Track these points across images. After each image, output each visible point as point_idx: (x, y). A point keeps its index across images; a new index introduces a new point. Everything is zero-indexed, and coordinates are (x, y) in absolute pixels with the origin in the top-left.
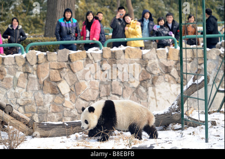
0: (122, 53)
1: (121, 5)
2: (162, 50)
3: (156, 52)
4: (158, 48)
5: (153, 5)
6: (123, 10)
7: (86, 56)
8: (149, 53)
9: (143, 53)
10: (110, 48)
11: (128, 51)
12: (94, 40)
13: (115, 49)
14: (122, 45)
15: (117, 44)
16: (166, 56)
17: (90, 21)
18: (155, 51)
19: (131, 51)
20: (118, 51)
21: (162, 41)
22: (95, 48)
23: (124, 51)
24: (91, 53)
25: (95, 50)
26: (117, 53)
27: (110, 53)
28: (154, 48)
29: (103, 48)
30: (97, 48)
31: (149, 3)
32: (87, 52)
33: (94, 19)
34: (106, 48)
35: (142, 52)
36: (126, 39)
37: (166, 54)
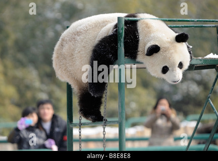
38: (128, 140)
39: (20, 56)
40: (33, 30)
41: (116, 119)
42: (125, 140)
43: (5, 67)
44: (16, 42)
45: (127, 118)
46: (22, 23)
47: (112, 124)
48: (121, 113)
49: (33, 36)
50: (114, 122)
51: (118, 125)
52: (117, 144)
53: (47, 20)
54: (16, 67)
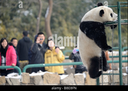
0: (41, 78)
1: (40, 30)
2: (80, 76)
3: (74, 77)
4: (76, 73)
5: (72, 30)
6: (42, 35)
7: (5, 82)
8: (66, 78)
9: (62, 79)
10: (28, 73)
11: (47, 76)
12: (13, 66)
13: (33, 74)
14: (40, 71)
15: (36, 70)
16: (84, 81)
17: (4, 48)
18: (72, 77)
19: (49, 76)
20: (37, 76)
21: (80, 67)
22: (14, 74)
23: (42, 77)
24: (10, 79)
25: (15, 76)
26: (35, 78)
27: (29, 78)
28: (72, 74)
29: (22, 73)
30: (15, 74)
31: (68, 28)
32: (6, 77)
33: (9, 45)
34: (25, 73)
35: (60, 78)
36: (44, 65)
37: (83, 79)
38: (123, 57)
39: (74, 20)
40: (80, 8)
41: (117, 47)
42: (121, 57)
43: (68, 25)
44: (73, 14)
45: (122, 47)
46: (75, 5)
47: (115, 50)
48: (120, 45)
49: (80, 11)
50: (116, 49)
51: (118, 50)
52: (118, 58)
53: (86, 4)
54: (73, 25)
